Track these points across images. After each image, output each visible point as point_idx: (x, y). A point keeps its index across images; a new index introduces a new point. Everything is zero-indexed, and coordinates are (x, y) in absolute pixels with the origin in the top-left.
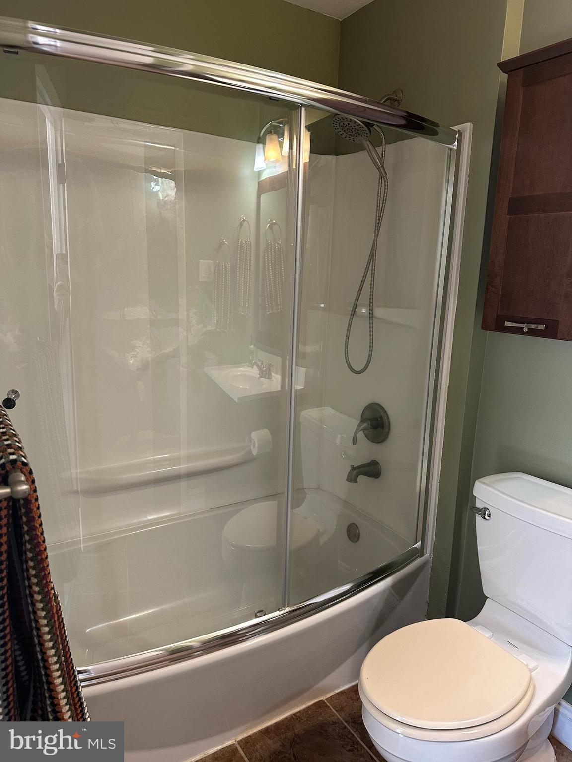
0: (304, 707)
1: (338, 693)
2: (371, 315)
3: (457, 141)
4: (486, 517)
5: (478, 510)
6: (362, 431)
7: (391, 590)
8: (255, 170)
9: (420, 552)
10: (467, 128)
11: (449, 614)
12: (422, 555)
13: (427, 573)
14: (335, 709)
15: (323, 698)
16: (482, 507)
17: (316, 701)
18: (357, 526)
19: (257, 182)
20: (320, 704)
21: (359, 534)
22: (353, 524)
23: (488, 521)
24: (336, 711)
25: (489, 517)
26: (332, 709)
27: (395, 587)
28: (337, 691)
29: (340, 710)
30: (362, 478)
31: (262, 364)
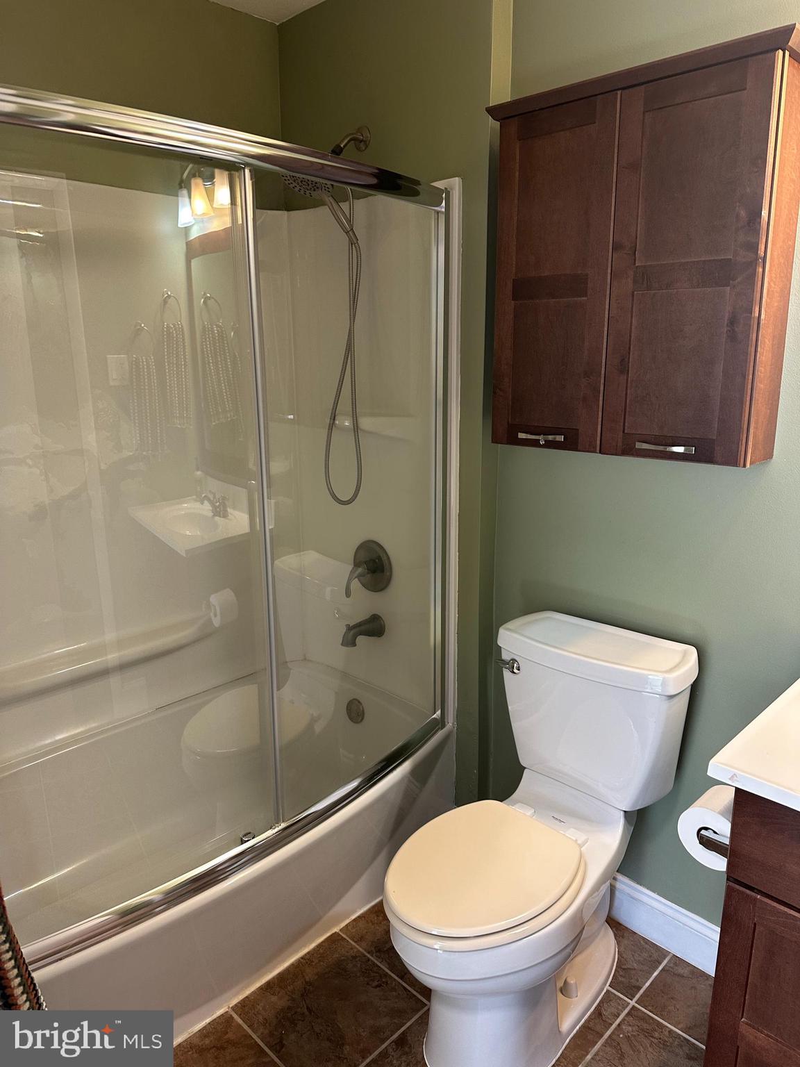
0: (313, 945)
1: (354, 920)
2: (356, 428)
3: (444, 201)
4: (515, 671)
5: (506, 663)
6: (356, 579)
7: (411, 778)
8: (179, 226)
9: (441, 723)
10: (455, 184)
11: (482, 796)
12: (443, 726)
13: (452, 747)
14: (353, 941)
15: (336, 929)
16: (509, 659)
17: (328, 934)
18: (359, 702)
19: (184, 242)
20: (334, 939)
21: (363, 711)
22: (354, 699)
23: (517, 676)
24: (355, 942)
25: (519, 670)
26: (349, 940)
27: (414, 772)
28: (353, 917)
29: (360, 940)
30: (361, 640)
31: (214, 497)
